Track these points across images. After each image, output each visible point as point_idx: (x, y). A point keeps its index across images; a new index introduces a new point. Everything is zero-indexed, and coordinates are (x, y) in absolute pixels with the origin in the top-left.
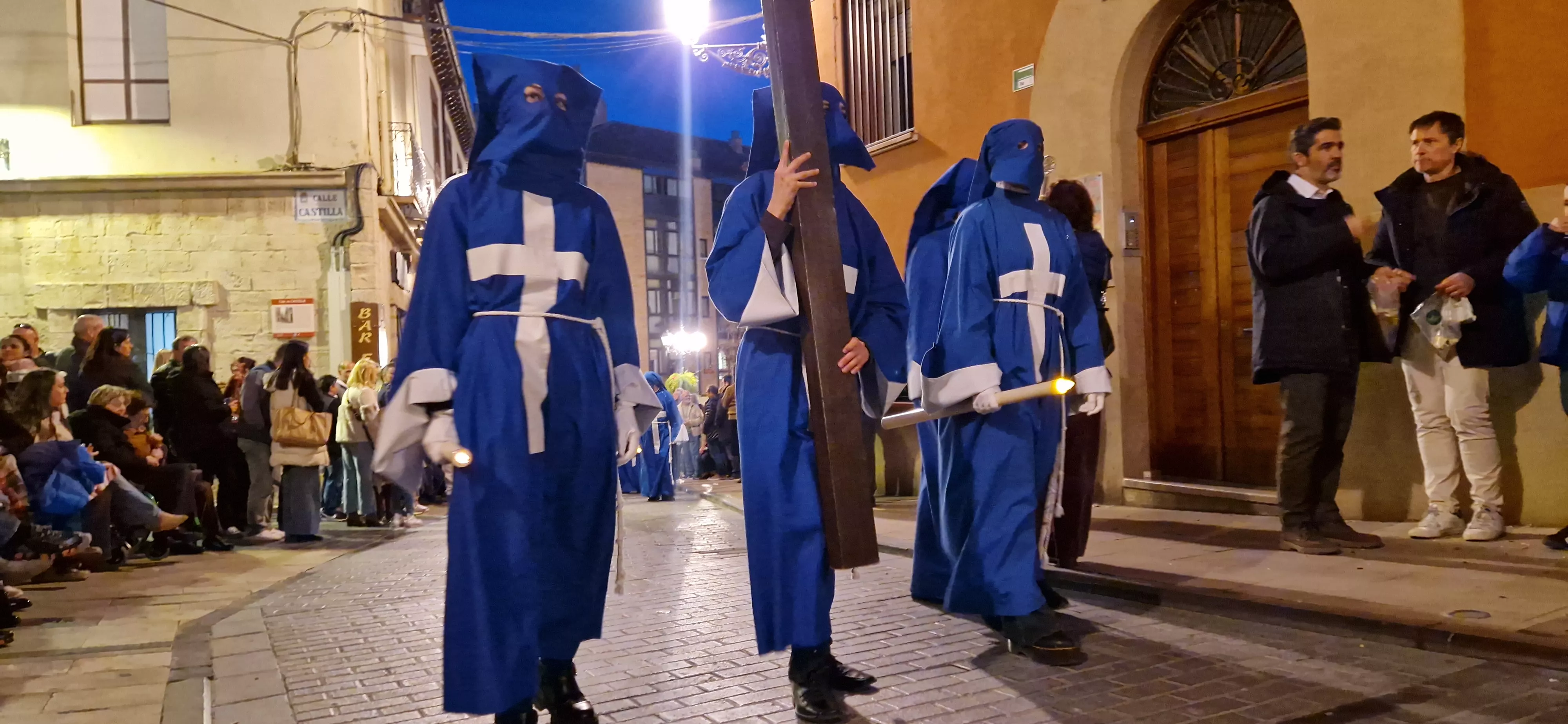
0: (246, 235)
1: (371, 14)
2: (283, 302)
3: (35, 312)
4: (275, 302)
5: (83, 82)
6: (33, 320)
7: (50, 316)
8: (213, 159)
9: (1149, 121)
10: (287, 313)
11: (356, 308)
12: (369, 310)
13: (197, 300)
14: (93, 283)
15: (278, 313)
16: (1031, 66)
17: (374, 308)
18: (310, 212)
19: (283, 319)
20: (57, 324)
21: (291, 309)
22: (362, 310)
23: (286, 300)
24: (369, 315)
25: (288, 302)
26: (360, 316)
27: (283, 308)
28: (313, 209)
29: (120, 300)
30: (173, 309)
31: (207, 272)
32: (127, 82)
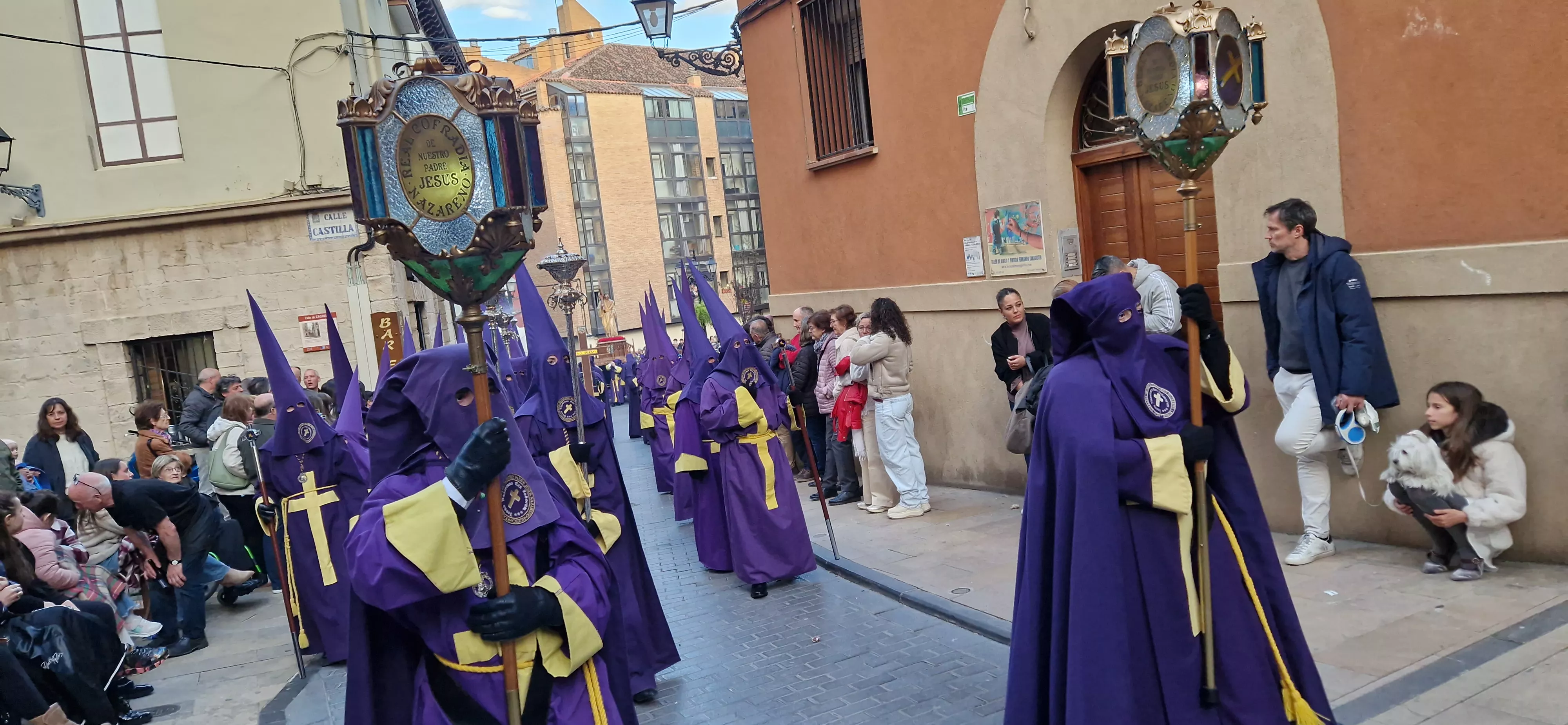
0: (267, 258)
1: (358, 35)
2: (310, 318)
3: (84, 348)
4: (301, 319)
5: (98, 126)
6: (84, 354)
7: (101, 349)
8: (228, 189)
9: (1082, 148)
10: (313, 328)
11: (376, 318)
12: (389, 319)
13: (231, 324)
14: (133, 316)
15: (306, 329)
16: (973, 94)
17: (394, 317)
18: (323, 231)
19: (310, 334)
20: (107, 357)
21: (317, 324)
22: (383, 320)
23: (311, 316)
24: (389, 324)
25: (313, 317)
26: (381, 326)
27: (310, 324)
28: (325, 229)
29: (161, 330)
30: (210, 334)
31: (236, 296)
32: (139, 122)
